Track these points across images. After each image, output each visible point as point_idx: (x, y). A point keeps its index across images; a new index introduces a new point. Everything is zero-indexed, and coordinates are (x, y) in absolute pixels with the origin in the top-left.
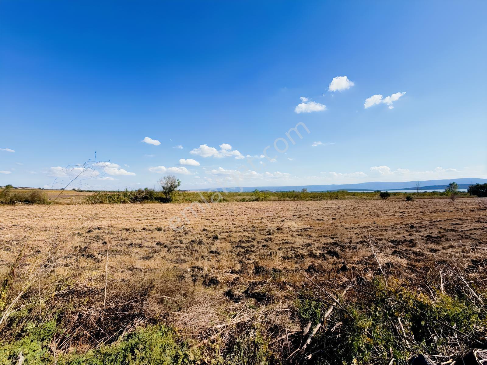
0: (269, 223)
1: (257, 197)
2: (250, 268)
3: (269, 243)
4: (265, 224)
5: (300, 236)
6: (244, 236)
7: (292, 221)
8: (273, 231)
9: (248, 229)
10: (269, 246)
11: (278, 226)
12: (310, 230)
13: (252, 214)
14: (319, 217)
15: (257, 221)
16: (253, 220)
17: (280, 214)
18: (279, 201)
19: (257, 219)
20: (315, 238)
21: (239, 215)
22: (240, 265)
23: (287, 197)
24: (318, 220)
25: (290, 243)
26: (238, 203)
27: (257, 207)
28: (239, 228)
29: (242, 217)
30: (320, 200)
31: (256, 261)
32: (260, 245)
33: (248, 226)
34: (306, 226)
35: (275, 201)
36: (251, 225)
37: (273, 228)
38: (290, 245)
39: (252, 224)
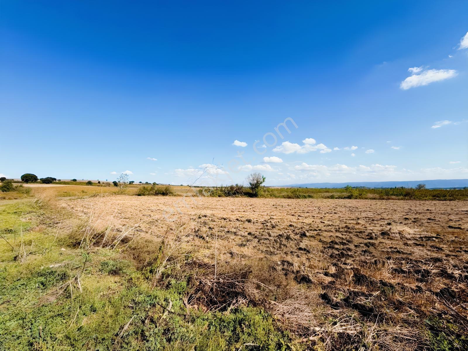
0: (368, 225)
1: (349, 194)
2: (348, 274)
3: (371, 249)
4: (363, 226)
5: (420, 247)
6: (337, 237)
7: (404, 226)
8: (376, 235)
9: (341, 230)
10: (372, 253)
11: (382, 230)
12: (437, 240)
13: (344, 213)
14: (452, 224)
15: (352, 221)
16: (346, 220)
17: (385, 216)
18: (380, 199)
19: (352, 220)
20: (448, 252)
21: (328, 213)
22: (335, 268)
23: (392, 195)
24: (450, 227)
25: (403, 253)
26: (325, 200)
27: (350, 205)
28: (330, 227)
29: (331, 215)
30: (450, 200)
31: (356, 267)
32: (359, 250)
33: (340, 226)
34: (429, 234)
35: (374, 199)
36: (344, 225)
37: (375, 232)
38: (405, 256)
39: (346, 225)
